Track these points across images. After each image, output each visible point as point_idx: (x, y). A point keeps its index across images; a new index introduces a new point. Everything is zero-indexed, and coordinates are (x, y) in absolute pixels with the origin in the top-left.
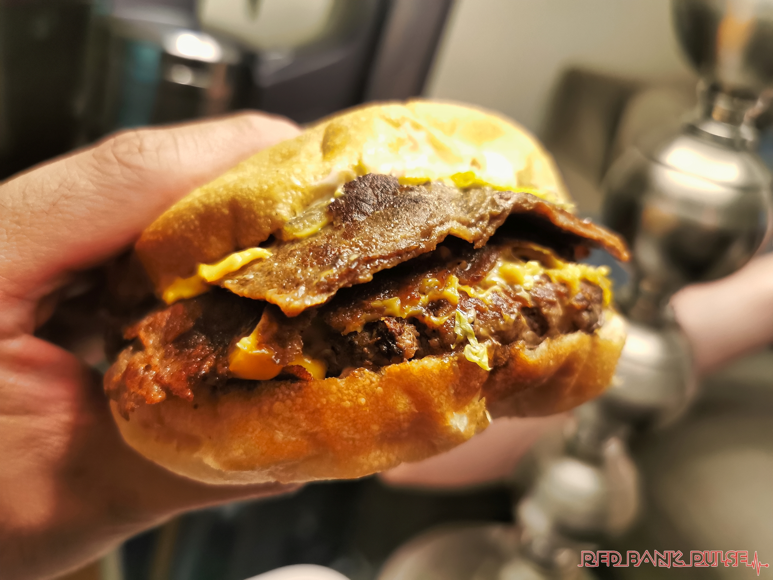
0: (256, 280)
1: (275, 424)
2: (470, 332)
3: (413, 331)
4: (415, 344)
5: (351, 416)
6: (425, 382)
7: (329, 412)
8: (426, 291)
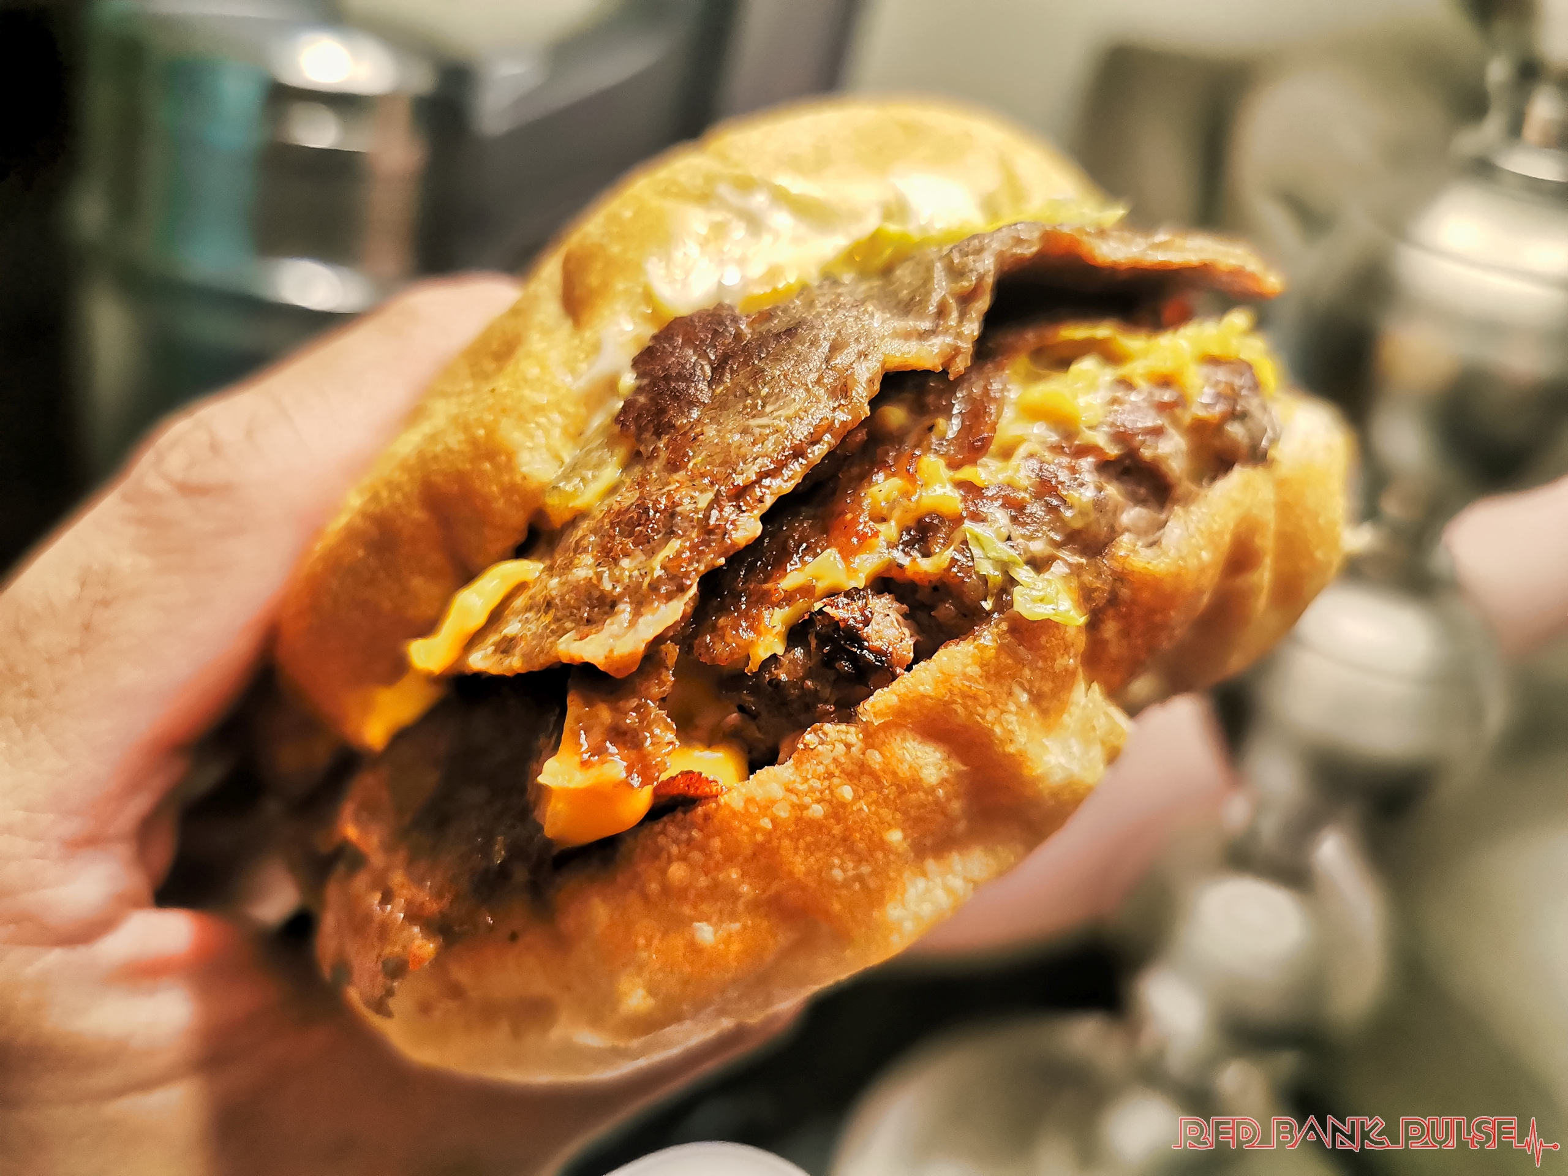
0: (529, 630)
1: (687, 910)
2: (1011, 559)
3: (892, 605)
4: (907, 632)
5: (834, 832)
6: (959, 701)
7: (786, 842)
8: (885, 512)
